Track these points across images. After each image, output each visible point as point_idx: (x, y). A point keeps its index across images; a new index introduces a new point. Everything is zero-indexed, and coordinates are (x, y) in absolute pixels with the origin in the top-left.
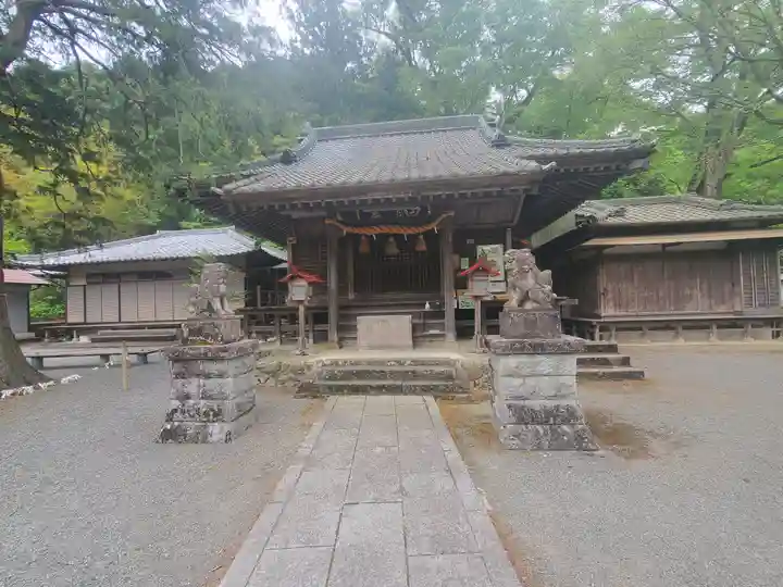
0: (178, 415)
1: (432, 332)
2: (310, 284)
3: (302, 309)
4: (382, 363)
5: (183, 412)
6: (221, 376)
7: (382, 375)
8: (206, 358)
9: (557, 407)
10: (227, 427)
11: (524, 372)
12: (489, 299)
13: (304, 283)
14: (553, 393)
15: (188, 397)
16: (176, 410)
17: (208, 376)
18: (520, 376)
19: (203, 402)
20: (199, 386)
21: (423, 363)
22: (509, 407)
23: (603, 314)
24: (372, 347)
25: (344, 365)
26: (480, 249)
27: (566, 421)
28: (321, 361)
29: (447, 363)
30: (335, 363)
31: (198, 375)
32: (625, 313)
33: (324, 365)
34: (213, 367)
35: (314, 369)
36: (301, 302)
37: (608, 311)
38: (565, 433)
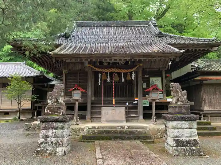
0: (43, 145)
1: (132, 115)
3: (77, 103)
4: (114, 127)
5: (46, 143)
6: (62, 128)
7: (115, 132)
8: (57, 121)
9: (190, 140)
10: (64, 149)
11: (179, 127)
12: (158, 101)
13: (79, 92)
14: (189, 135)
15: (48, 137)
16: (42, 143)
17: (56, 128)
18: (178, 128)
19: (54, 139)
20: (53, 133)
21: (132, 127)
22: (174, 140)
23: (204, 110)
24: (108, 121)
25: (98, 128)
26: (151, 79)
27: (194, 145)
28: (87, 127)
29: (143, 127)
30: (94, 127)
31: (52, 128)
32: (213, 109)
33: (89, 128)
34: (59, 125)
35: (85, 129)
36: (77, 100)
37: (206, 108)
38: (194, 150)
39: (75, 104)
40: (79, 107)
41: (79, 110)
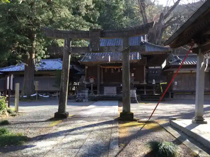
2: (94, 79)
4: (109, 96)
9: (132, 97)
10: (86, 100)
13: (93, 79)
16: (78, 98)
17: (83, 92)
20: (81, 94)
23: (173, 90)
24: (107, 94)
25: (101, 96)
31: (81, 92)
33: (97, 96)
36: (92, 83)
37: (175, 89)
39: (91, 85)
40: (93, 87)
41: (93, 89)
